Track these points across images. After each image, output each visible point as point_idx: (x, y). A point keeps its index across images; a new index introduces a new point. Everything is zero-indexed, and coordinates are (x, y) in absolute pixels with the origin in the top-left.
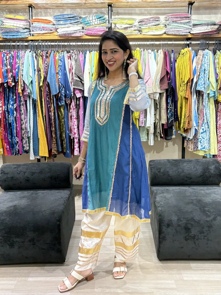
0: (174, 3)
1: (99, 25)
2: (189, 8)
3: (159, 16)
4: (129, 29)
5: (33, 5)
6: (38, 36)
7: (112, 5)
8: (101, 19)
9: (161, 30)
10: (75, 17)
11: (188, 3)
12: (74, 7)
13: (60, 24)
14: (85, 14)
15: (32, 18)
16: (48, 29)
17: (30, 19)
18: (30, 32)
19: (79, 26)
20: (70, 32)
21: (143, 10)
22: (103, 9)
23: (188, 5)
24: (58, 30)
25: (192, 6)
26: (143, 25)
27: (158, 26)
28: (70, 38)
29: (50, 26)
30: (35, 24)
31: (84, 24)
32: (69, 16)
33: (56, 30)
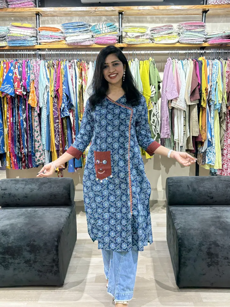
0: (187, 11)
1: (109, 33)
2: (203, 16)
3: (172, 24)
4: (141, 37)
5: (40, 12)
6: (45, 44)
7: (123, 13)
8: (111, 27)
9: (174, 38)
10: (84, 25)
11: (202, 11)
12: (83, 15)
13: (68, 32)
14: (94, 22)
15: (39, 26)
16: (56, 38)
17: (37, 27)
18: (37, 40)
19: (89, 35)
20: (79, 41)
21: (155, 18)
22: (113, 16)
23: (202, 13)
24: (67, 39)
25: (206, 14)
26: (155, 33)
27: (171, 34)
28: (79, 47)
29: (58, 34)
30: (43, 33)
31: (94, 32)
32: (78, 25)
33: (65, 38)
